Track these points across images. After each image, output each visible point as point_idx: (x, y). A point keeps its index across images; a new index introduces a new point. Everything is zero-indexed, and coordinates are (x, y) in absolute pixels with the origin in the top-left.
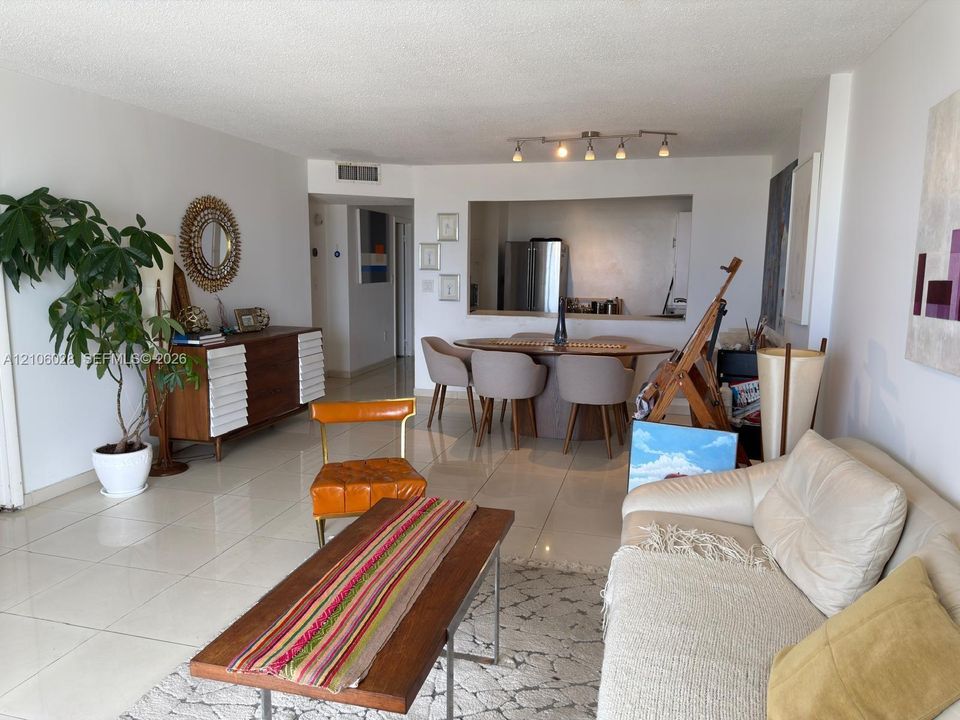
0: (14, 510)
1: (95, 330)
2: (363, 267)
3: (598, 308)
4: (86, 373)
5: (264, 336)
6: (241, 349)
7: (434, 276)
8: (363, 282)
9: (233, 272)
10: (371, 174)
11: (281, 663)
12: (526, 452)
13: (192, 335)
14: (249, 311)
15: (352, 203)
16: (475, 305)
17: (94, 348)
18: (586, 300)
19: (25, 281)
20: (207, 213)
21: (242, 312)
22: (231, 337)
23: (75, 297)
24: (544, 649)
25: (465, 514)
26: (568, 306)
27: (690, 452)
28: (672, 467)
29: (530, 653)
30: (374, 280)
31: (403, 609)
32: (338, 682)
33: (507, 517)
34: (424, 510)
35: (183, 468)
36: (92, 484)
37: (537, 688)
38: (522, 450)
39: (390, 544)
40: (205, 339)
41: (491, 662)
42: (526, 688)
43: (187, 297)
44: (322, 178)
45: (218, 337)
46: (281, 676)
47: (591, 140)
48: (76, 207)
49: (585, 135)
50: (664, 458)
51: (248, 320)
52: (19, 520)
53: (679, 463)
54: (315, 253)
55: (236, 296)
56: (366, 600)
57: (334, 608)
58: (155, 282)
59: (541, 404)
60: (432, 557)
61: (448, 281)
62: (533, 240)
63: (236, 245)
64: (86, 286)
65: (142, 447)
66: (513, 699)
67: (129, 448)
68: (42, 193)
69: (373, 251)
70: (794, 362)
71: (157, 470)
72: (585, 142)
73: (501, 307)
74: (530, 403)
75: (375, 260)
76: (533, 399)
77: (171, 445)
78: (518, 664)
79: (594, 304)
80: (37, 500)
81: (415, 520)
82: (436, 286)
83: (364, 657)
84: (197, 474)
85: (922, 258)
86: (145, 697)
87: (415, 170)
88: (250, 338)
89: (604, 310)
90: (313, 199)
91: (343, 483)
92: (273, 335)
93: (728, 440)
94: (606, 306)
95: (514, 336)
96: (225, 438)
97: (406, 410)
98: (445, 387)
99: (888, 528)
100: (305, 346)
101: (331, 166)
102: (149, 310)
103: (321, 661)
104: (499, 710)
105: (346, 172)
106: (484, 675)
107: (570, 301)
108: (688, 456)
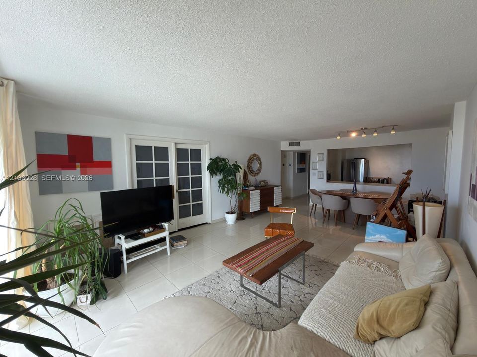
0: (210, 224)
1: (226, 186)
2: (297, 169)
3: (380, 181)
4: (224, 195)
5: (266, 188)
6: (259, 191)
7: (316, 171)
8: (297, 172)
9: (260, 172)
10: (298, 144)
11: (238, 267)
12: (339, 227)
13: (248, 187)
14: (263, 181)
15: (294, 152)
16: (329, 179)
17: (226, 189)
18: (375, 178)
19: (214, 175)
20: (254, 158)
21: (261, 182)
22: (257, 188)
23: (222, 179)
24: (319, 284)
25: (298, 242)
26: (367, 180)
27: (388, 235)
28: (381, 239)
29: (314, 284)
30: (301, 172)
31: (270, 262)
32: (248, 274)
33: (312, 245)
34: (288, 239)
35: (244, 219)
36: (224, 220)
37: (312, 294)
38: (338, 226)
39: (275, 246)
40: (250, 189)
41: (301, 283)
42: (309, 293)
43: (248, 178)
44: (285, 146)
45: (254, 188)
46: (237, 269)
47: (364, 130)
48: (224, 160)
49: (362, 129)
50: (378, 236)
51: (263, 184)
52: (210, 226)
53: (383, 238)
54: (284, 165)
55: (260, 178)
56: (262, 258)
57: (255, 258)
58: (240, 176)
59: (346, 212)
60: (284, 251)
61: (320, 173)
62: (354, 159)
63: (261, 165)
64: (225, 177)
65: (235, 213)
66: (304, 295)
67: (232, 213)
68: (218, 157)
69: (301, 163)
70: (427, 209)
71: (238, 219)
72: (362, 131)
73: (342, 180)
74: (342, 212)
75: (301, 166)
76: (343, 210)
77: (242, 213)
78: (309, 286)
79: (379, 179)
80: (214, 222)
81: (284, 241)
82: (317, 174)
83: (256, 270)
84: (248, 221)
85: (471, 174)
86: (221, 269)
87: (311, 142)
88: (262, 188)
89: (382, 182)
90: (282, 151)
91: (273, 229)
92: (269, 187)
93: (403, 233)
94: (383, 180)
95: (341, 190)
96: (254, 212)
97: (293, 211)
98: (316, 205)
99: (438, 273)
100: (277, 190)
101: (287, 143)
102: (238, 182)
103: (246, 268)
104: (299, 296)
105: (291, 144)
106: (298, 286)
107: (369, 178)
108: (386, 236)
